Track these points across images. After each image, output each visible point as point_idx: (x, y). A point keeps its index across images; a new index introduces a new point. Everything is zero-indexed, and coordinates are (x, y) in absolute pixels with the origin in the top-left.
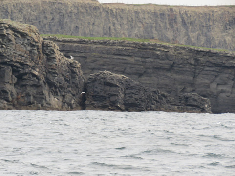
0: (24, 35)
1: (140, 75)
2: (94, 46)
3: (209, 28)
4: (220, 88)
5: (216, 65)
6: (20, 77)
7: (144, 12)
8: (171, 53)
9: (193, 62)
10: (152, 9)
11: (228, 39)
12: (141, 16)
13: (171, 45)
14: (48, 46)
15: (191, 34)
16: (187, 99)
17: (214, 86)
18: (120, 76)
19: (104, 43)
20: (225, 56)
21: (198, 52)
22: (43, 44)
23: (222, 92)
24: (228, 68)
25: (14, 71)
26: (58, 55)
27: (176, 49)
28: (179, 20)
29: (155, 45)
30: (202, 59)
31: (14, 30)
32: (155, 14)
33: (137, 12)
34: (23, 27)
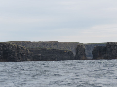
0: (22, 48)
1: (43, 54)
2: (34, 49)
3: (51, 45)
4: (58, 56)
5: (57, 52)
6: (22, 56)
7: (39, 43)
8: (48, 50)
9: (53, 51)
10: (40, 42)
11: (54, 47)
12: (38, 44)
13: (48, 49)
14: (27, 50)
15: (48, 47)
16: (53, 58)
17: (57, 56)
18: (40, 55)
19: (36, 49)
20: (59, 50)
21: (53, 50)
22: (26, 49)
23: (58, 57)
24: (59, 52)
25: (21, 55)
26: (29, 51)
27: (49, 49)
28: (45, 44)
29: (46, 49)
30: (54, 51)
31: (21, 47)
32: (41, 43)
33: (37, 43)
34: (22, 46)
